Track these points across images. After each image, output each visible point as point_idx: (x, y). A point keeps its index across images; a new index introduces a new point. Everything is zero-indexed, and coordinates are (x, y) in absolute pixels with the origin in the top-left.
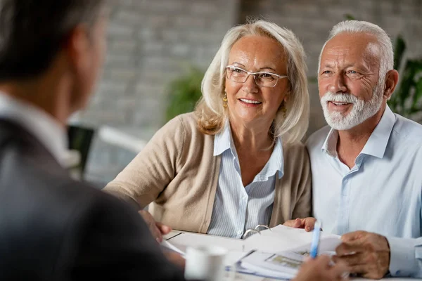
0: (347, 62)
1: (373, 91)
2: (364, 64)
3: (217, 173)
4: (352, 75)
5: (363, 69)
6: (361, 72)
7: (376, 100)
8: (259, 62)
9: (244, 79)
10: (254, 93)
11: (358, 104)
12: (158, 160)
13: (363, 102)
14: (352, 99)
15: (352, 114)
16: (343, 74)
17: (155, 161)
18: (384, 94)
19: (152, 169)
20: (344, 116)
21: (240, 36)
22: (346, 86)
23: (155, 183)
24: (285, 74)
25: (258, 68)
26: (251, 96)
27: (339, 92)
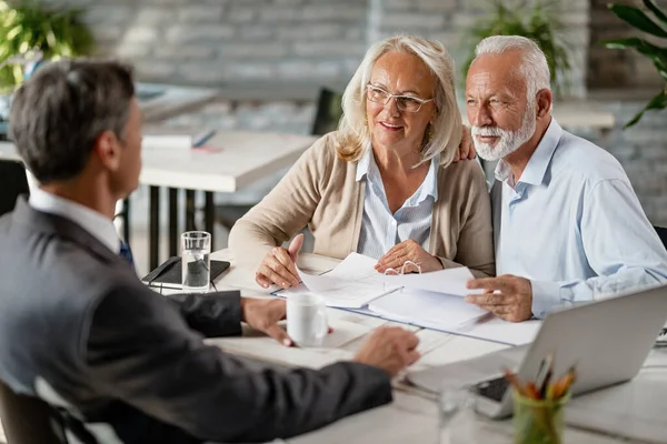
0: (488, 92)
1: (522, 118)
2: (509, 93)
3: (362, 198)
4: (496, 104)
5: (507, 97)
6: (506, 101)
7: (527, 125)
8: (401, 85)
9: (385, 101)
10: (395, 118)
11: (505, 135)
12: (301, 185)
13: (511, 133)
14: (498, 131)
15: (500, 146)
16: (486, 104)
17: (298, 186)
18: (538, 115)
19: (296, 195)
20: (493, 148)
21: (385, 51)
22: (491, 118)
23: (301, 210)
24: (430, 98)
25: (401, 91)
26: (391, 119)
27: (484, 126)
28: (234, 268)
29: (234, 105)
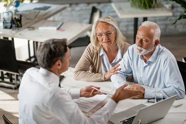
1: (150, 46)
13: (146, 50)
27: (139, 46)
28: (65, 77)
29: (71, 5)
